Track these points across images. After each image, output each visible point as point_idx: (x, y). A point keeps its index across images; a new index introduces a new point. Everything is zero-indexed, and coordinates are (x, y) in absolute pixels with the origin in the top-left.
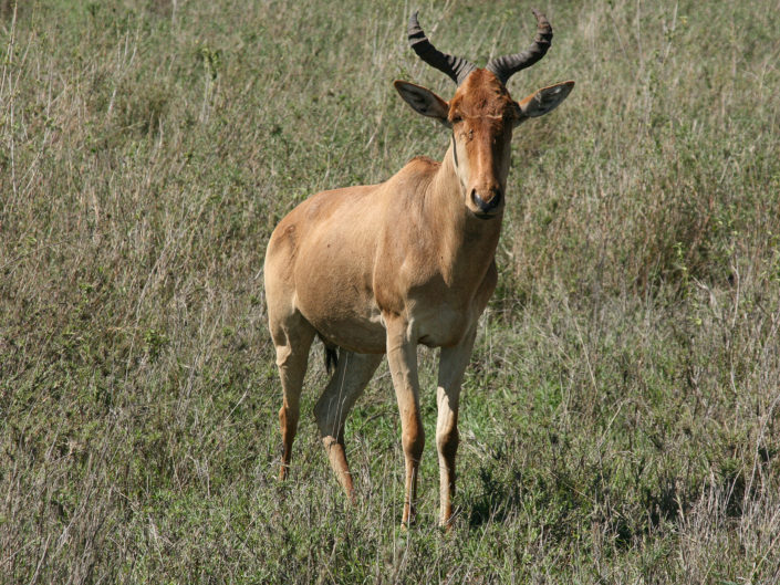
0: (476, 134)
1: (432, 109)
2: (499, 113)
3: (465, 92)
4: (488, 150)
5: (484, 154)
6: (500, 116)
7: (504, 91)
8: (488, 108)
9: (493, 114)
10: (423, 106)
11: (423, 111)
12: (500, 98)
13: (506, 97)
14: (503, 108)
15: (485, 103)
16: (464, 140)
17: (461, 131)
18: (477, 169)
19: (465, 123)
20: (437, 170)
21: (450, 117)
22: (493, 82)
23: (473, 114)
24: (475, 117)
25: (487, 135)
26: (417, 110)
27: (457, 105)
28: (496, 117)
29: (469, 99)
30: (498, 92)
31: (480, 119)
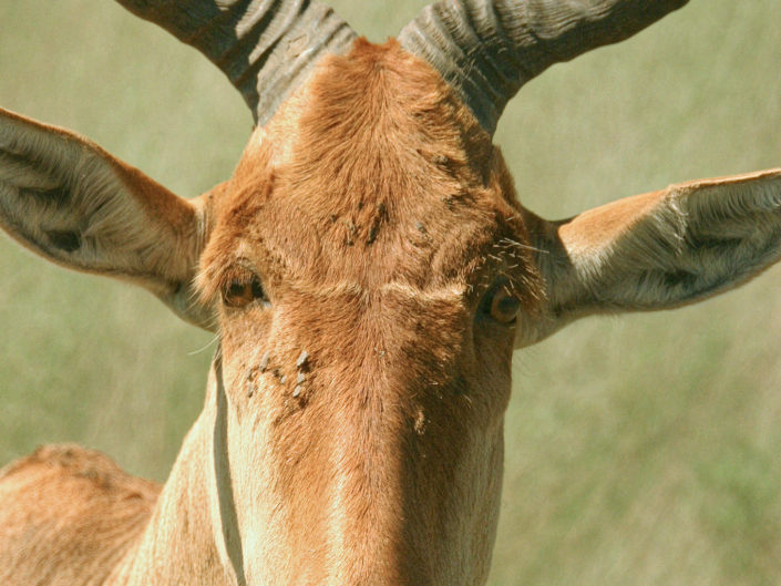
0: (330, 374)
1: (109, 239)
2: (450, 274)
3: (285, 156)
4: (382, 464)
5: (362, 481)
6: (455, 291)
7: (483, 161)
8: (398, 250)
9: (421, 281)
10: (60, 220)
11: (63, 244)
12: (463, 198)
13: (489, 195)
14: (472, 250)
15: (384, 217)
16: (268, 399)
17: (254, 355)
18: (320, 553)
19: (279, 315)
20: (136, 523)
21: (204, 281)
22: (431, 117)
23: (319, 274)
24: (325, 289)
25: (382, 383)
26: (29, 239)
27: (242, 216)
28: (432, 295)
29: (303, 196)
30: (450, 166)
31: (355, 303)
